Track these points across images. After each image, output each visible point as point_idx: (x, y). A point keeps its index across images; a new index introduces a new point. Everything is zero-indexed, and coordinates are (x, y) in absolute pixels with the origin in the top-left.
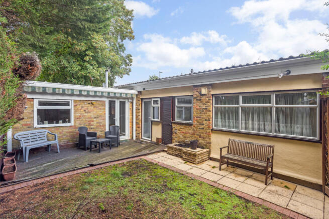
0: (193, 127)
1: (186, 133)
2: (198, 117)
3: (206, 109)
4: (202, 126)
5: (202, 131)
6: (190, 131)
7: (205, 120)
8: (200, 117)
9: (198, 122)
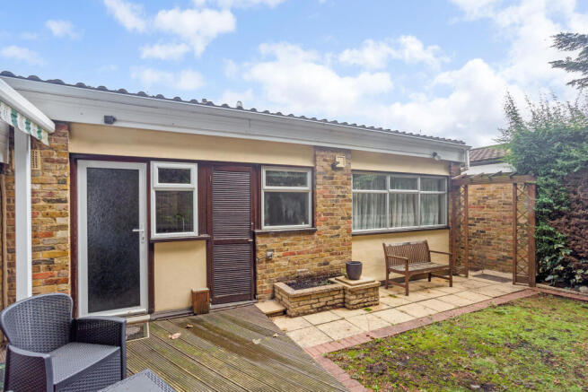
0: (316, 235)
1: (299, 253)
2: (328, 214)
3: (344, 196)
4: (337, 232)
5: (336, 240)
6: (309, 247)
7: (342, 218)
8: (332, 214)
9: (328, 224)
